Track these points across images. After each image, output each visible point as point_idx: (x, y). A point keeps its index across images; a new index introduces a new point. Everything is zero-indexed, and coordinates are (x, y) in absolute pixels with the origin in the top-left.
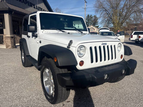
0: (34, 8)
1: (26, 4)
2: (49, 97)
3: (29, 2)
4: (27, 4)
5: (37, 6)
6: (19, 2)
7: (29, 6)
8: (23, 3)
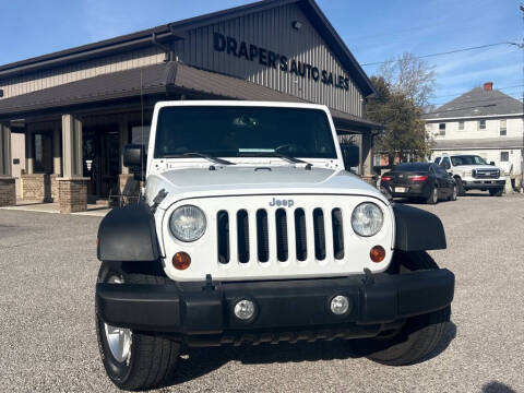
0: (284, 69)
1: (252, 60)
2: (115, 368)
3: (265, 51)
4: (257, 59)
5: (294, 63)
6: (227, 56)
7: (265, 64)
8: (243, 57)
